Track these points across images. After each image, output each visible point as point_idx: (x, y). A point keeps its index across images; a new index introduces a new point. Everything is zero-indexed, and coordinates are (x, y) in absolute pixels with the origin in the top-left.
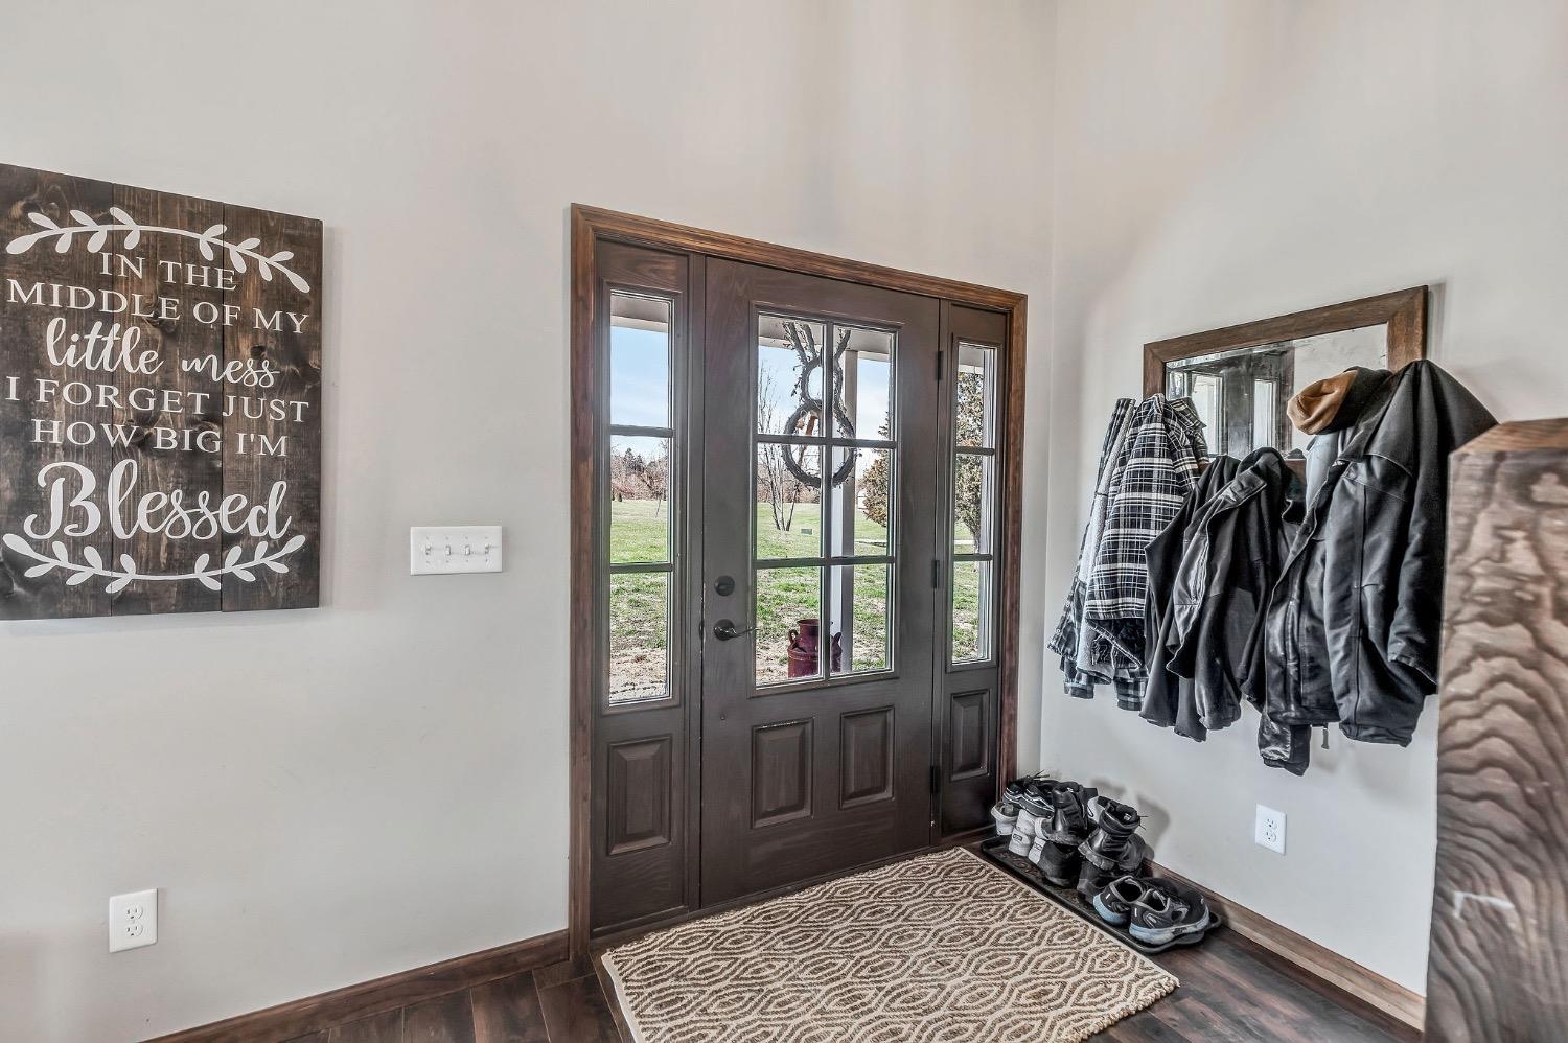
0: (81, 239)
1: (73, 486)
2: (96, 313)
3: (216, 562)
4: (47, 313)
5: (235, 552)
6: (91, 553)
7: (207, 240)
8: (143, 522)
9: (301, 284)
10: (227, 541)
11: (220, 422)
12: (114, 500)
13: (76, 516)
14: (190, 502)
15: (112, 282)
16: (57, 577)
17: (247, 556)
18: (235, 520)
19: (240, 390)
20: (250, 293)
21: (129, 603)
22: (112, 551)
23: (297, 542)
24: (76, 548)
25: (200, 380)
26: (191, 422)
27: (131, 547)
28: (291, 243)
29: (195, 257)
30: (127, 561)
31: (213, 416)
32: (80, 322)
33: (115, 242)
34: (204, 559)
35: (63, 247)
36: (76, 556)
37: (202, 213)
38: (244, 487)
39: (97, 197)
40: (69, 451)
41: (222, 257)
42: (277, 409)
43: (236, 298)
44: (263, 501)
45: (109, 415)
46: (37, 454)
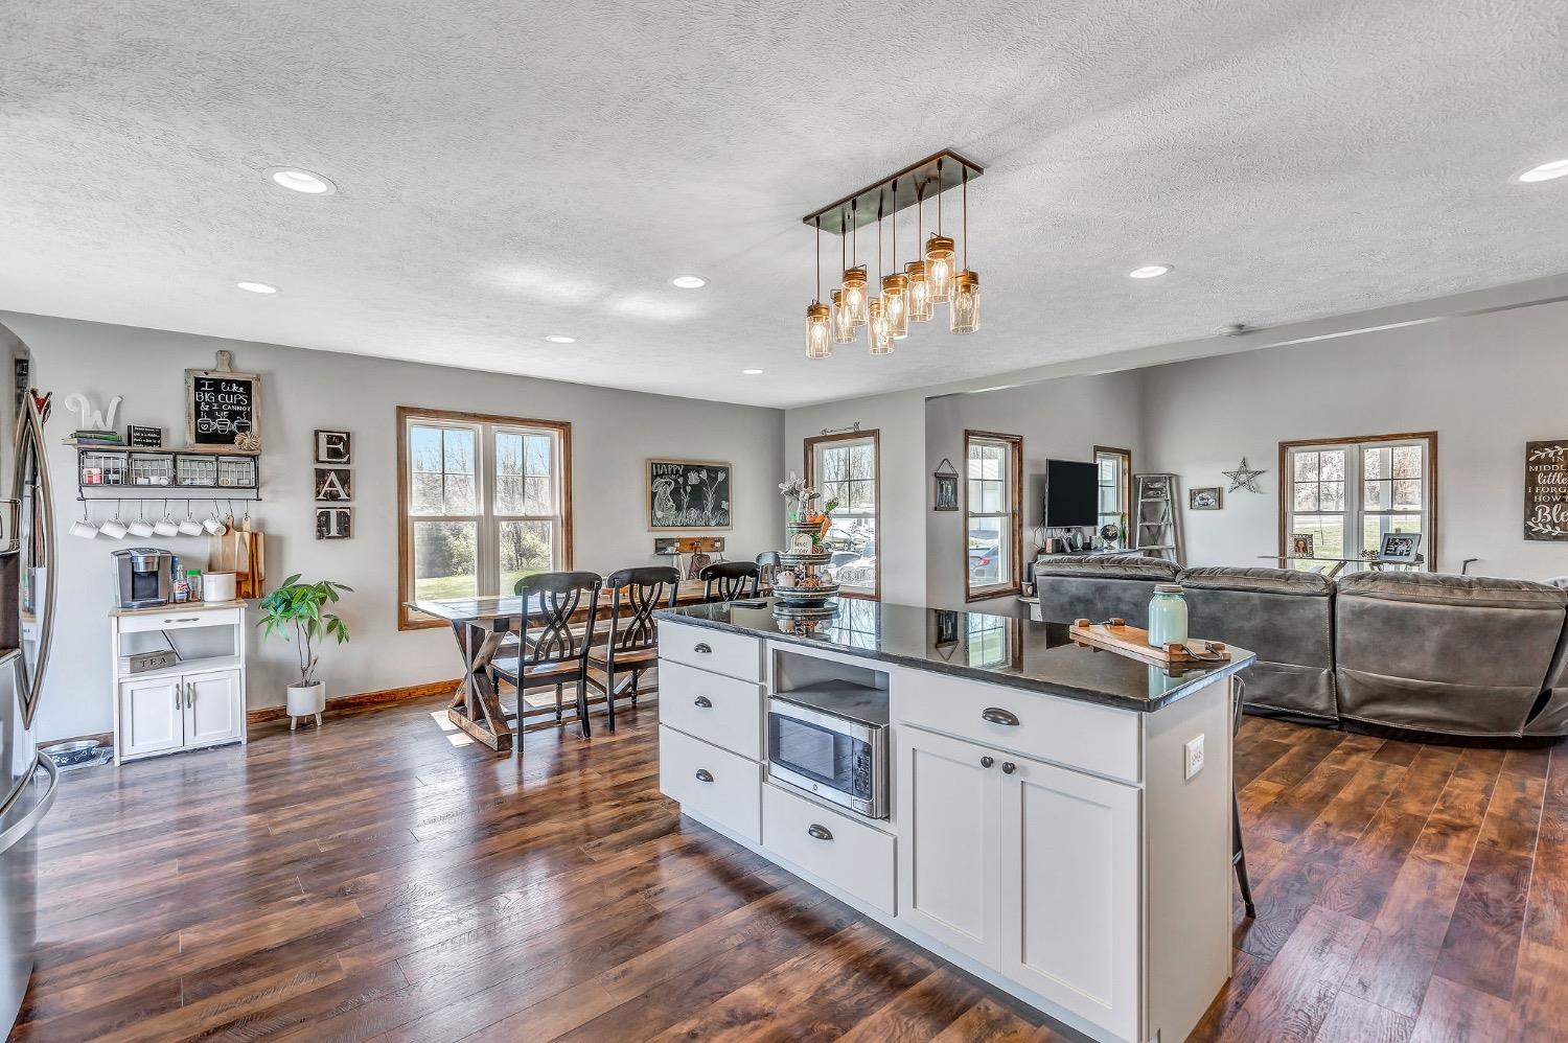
0: (1547, 455)
1: (1544, 510)
2: (1551, 471)
4: (1538, 472)
6: (1548, 526)
8: (1562, 519)
12: (1554, 514)
13: (1546, 517)
15: (1555, 463)
16: (1539, 531)
21: (1557, 538)
22: (1554, 525)
24: (1544, 524)
27: (1558, 524)
30: (1557, 528)
32: (1546, 473)
33: (1556, 454)
35: (1542, 457)
36: (1544, 526)
39: (1551, 444)
40: (1543, 503)
45: (1554, 493)
46: (1534, 504)
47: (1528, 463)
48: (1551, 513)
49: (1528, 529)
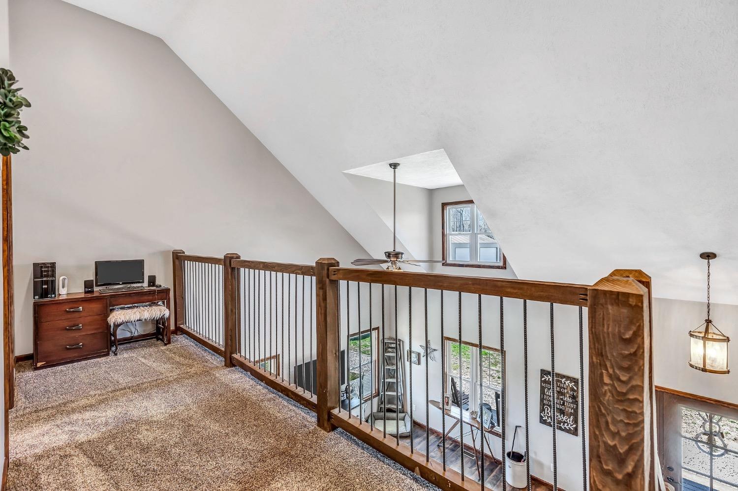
0: (549, 379)
1: (548, 410)
3: (564, 425)
4: (545, 388)
5: (566, 424)
7: (563, 380)
9: (575, 388)
10: (565, 422)
11: (564, 405)
13: (548, 413)
14: (560, 416)
16: (546, 420)
17: (568, 425)
18: (566, 420)
19: (567, 402)
20: (569, 388)
23: (574, 426)
24: (548, 417)
25: (562, 399)
26: (561, 405)
28: (574, 382)
29: (562, 383)
31: (563, 404)
32: (548, 389)
34: (562, 424)
35: (547, 380)
36: (548, 418)
37: (563, 376)
38: (567, 415)
39: (551, 374)
40: (547, 405)
41: (565, 383)
42: (572, 406)
43: (567, 389)
44: (570, 418)
46: (544, 405)
47: (541, 381)
48: (550, 411)
49: (541, 417)
